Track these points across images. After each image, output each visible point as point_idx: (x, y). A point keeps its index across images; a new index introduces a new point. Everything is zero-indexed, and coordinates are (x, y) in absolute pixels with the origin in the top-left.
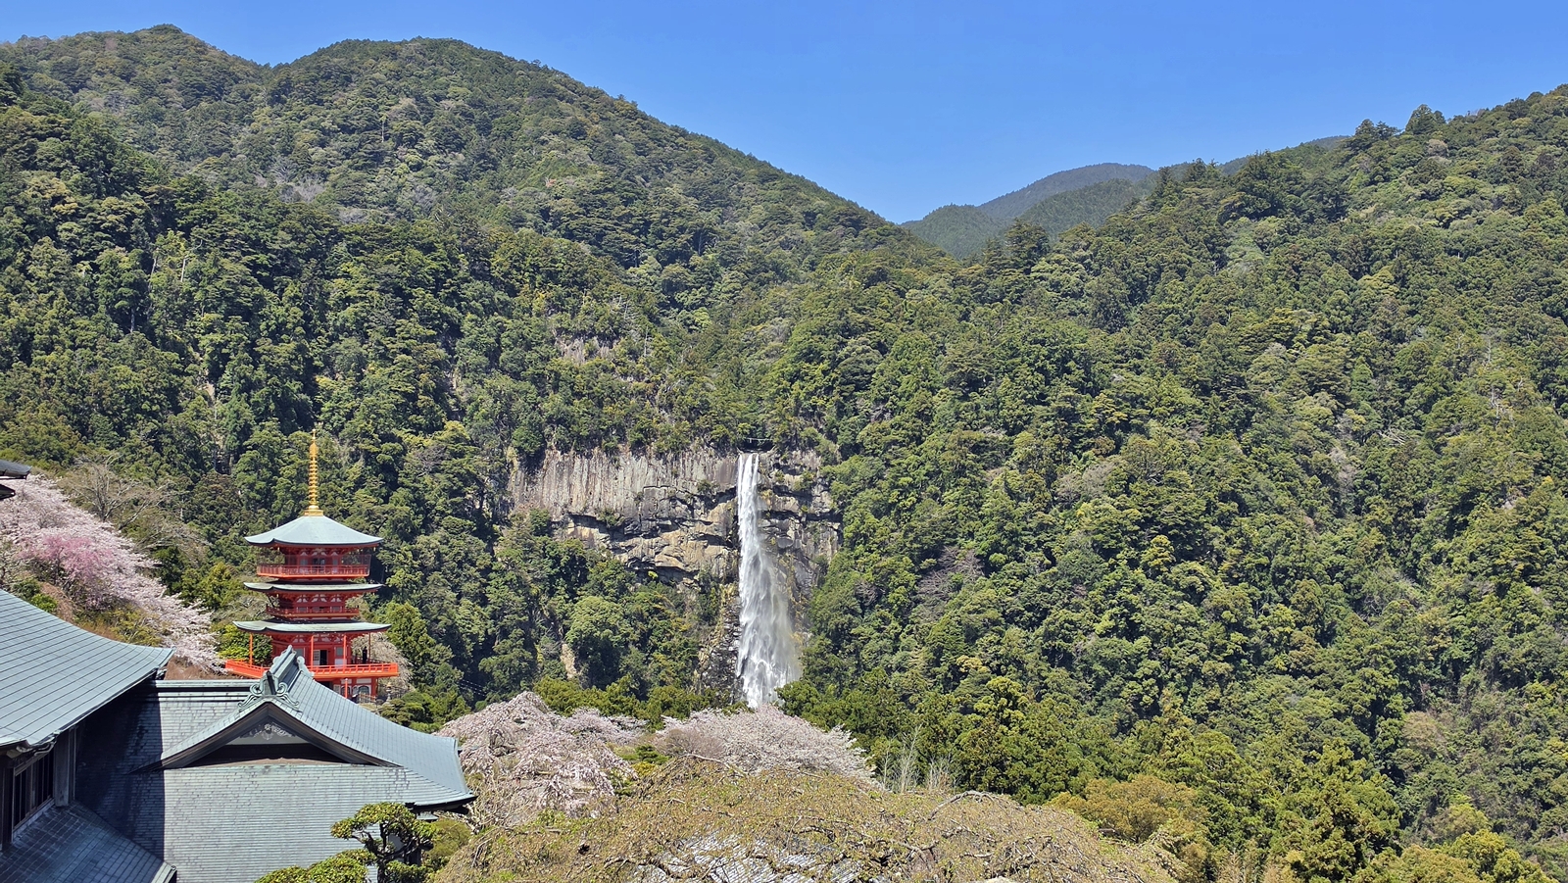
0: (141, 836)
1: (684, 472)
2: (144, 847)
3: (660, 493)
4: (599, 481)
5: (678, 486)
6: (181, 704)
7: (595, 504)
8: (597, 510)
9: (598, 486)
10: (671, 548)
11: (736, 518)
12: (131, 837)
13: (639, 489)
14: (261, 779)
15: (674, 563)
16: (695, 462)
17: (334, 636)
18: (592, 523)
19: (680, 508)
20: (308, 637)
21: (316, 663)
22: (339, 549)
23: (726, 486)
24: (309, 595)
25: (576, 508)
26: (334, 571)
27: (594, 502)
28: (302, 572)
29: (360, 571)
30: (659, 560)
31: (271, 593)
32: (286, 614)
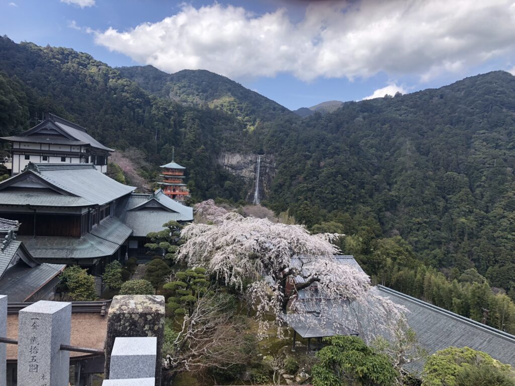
0: (127, 224)
1: (247, 158)
3: (242, 162)
5: (246, 160)
6: (137, 198)
8: (230, 165)
9: (230, 160)
10: (244, 173)
13: (238, 161)
15: (244, 175)
16: (249, 156)
17: (176, 186)
18: (229, 167)
19: (246, 165)
20: (171, 186)
21: (172, 191)
22: (178, 169)
23: (255, 161)
24: (172, 178)
25: (226, 164)
26: (177, 174)
27: (229, 163)
28: (170, 173)
29: (182, 174)
30: (242, 175)
31: (164, 177)
32: (167, 181)
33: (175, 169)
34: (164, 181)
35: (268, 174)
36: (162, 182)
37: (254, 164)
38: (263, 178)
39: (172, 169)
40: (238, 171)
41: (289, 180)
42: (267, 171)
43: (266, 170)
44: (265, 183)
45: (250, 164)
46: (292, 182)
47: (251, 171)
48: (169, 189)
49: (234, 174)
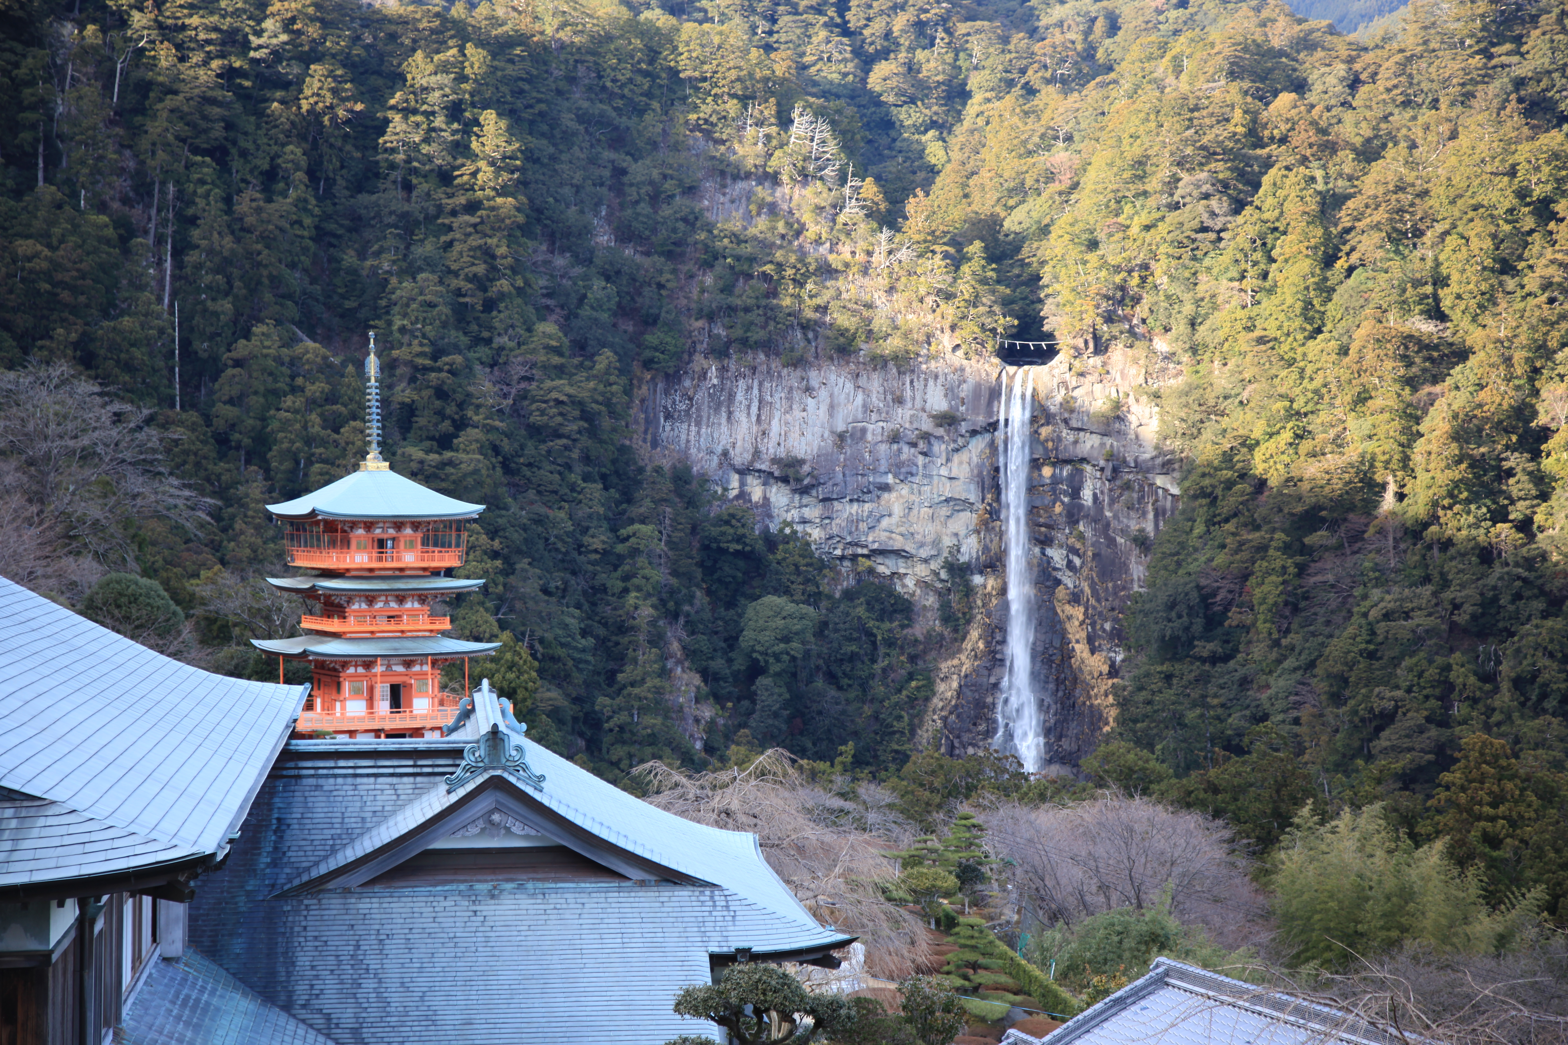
0: (304, 1006)
1: (913, 399)
2: (311, 1026)
3: (875, 430)
4: (777, 414)
5: (902, 416)
6: (340, 781)
7: (771, 451)
8: (775, 461)
9: (775, 423)
10: (895, 519)
11: (997, 470)
12: (287, 1008)
13: (841, 427)
14: (488, 908)
15: (898, 543)
16: (931, 382)
17: (408, 661)
18: (768, 477)
19: (907, 452)
20: (368, 662)
21: (383, 706)
22: (416, 523)
23: (981, 420)
24: (370, 598)
25: (741, 456)
26: (410, 559)
27: (770, 448)
28: (360, 559)
29: (450, 559)
30: (874, 539)
31: (310, 593)
32: (333, 625)
33: (398, 522)
34: (307, 623)
35: (1097, 518)
36: (292, 633)
37: (978, 445)
38: (1057, 555)
39: (369, 523)
40: (847, 510)
41: (1277, 559)
42: (1087, 495)
43: (1076, 493)
44: (1075, 598)
45: (939, 448)
46: (1302, 570)
47: (956, 504)
48: (356, 693)
49: (816, 534)
